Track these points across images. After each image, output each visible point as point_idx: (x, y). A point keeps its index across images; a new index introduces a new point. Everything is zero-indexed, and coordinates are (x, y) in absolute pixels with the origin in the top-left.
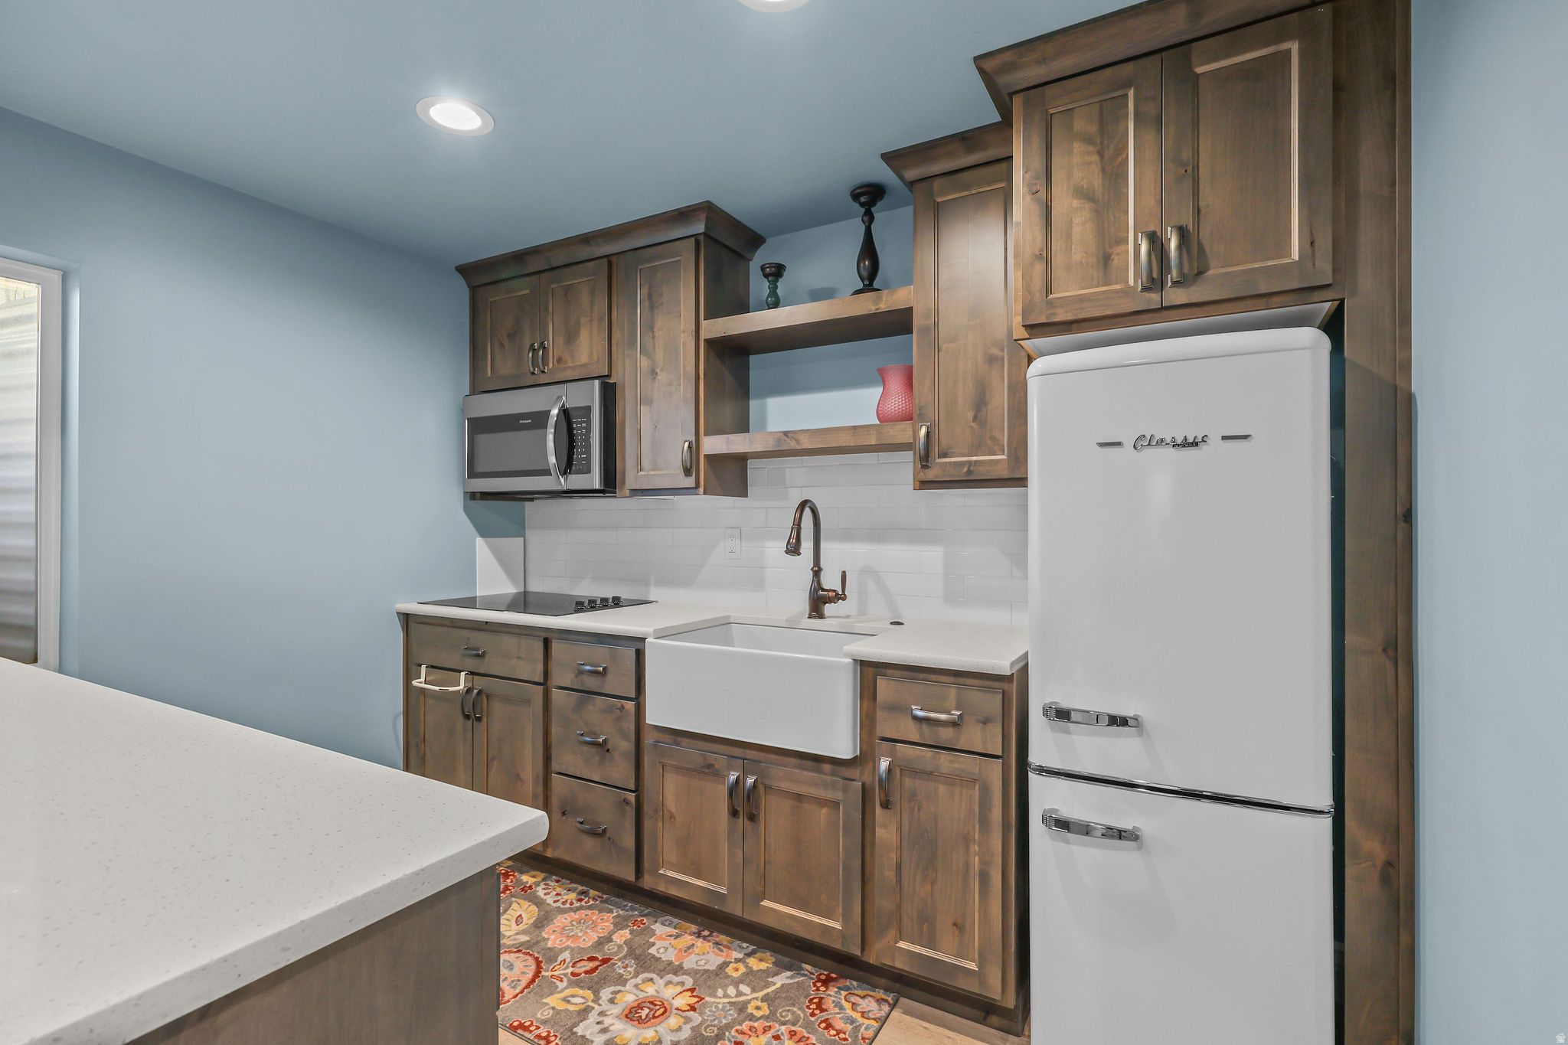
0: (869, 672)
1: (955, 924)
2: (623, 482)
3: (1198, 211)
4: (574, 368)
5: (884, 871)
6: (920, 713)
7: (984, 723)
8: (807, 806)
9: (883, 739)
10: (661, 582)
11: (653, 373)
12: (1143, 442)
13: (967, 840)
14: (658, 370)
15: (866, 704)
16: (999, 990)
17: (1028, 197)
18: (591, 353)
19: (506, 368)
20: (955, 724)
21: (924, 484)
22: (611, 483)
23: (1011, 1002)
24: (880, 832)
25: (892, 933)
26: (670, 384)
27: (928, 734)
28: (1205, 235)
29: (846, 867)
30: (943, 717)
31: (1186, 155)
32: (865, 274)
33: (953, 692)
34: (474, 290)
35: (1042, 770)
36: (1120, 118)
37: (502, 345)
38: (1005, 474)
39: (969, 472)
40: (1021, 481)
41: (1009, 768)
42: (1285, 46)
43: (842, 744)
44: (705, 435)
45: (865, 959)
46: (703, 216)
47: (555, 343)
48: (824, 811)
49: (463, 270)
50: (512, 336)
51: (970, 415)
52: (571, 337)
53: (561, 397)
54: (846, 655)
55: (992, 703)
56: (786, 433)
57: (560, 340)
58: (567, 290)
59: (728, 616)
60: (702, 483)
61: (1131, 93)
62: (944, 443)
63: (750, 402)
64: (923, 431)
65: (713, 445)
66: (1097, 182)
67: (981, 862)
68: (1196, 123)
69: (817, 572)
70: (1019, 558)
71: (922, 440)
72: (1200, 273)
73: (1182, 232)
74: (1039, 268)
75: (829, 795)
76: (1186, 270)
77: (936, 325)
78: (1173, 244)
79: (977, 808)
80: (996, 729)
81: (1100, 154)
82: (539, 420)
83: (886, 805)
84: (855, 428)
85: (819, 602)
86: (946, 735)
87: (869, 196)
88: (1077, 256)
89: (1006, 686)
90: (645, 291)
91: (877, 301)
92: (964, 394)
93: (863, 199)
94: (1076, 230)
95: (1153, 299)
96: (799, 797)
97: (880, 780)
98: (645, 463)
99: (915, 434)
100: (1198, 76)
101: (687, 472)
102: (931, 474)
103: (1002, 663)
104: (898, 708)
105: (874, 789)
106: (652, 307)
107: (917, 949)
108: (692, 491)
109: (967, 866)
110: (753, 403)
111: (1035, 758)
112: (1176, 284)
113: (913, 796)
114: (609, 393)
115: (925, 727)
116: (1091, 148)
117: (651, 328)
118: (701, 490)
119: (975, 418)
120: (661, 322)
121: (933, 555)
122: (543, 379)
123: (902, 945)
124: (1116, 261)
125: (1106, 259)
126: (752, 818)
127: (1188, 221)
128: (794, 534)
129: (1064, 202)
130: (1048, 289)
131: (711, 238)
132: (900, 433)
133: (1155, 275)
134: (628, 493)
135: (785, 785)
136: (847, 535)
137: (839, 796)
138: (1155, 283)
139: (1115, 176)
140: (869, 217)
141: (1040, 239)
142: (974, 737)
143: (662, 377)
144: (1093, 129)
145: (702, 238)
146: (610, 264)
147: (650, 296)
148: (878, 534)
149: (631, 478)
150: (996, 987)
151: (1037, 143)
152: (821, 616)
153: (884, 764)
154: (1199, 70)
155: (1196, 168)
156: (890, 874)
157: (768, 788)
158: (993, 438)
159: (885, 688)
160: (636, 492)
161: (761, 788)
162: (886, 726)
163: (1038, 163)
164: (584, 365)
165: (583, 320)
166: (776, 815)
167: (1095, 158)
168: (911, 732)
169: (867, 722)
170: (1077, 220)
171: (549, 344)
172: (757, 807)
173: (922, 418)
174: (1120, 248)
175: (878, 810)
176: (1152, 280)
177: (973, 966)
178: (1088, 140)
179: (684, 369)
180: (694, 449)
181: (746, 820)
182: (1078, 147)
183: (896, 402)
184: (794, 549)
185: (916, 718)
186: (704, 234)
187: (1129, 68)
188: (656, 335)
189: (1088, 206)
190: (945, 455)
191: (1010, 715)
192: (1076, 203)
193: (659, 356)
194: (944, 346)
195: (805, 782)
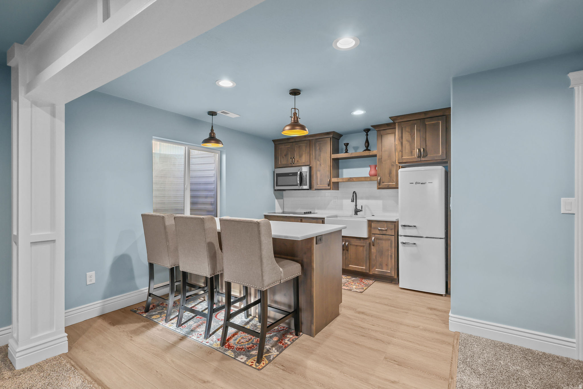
0: (370, 222)
1: (386, 265)
2: (313, 187)
3: (426, 145)
4: (301, 163)
5: (373, 257)
6: (380, 229)
7: (391, 230)
8: (358, 247)
9: (373, 234)
10: (318, 209)
11: (320, 165)
12: (416, 183)
13: (388, 250)
14: (322, 164)
15: (369, 228)
16: (394, 275)
17: (399, 141)
18: (305, 160)
19: (284, 162)
20: (386, 230)
21: (379, 188)
22: (311, 188)
23: (396, 277)
24: (372, 250)
25: (374, 268)
26: (325, 167)
27: (381, 232)
28: (427, 149)
29: (366, 257)
30: (384, 229)
31: (424, 137)
32: (366, 146)
33: (386, 225)
34: (275, 145)
35: (401, 236)
36: (414, 129)
37: (283, 157)
38: (395, 187)
39: (388, 186)
40: (397, 188)
41: (396, 237)
42: (439, 121)
43: (365, 235)
44: (332, 178)
45: (369, 273)
46: (332, 134)
47: (297, 158)
48: (362, 248)
49: (274, 141)
50: (285, 155)
51: (388, 176)
52: (300, 156)
53: (299, 170)
54: (366, 219)
55: (393, 227)
56: (350, 178)
57: (298, 157)
58: (299, 146)
59: (337, 215)
60: (332, 188)
61: (416, 125)
62: (383, 181)
63: (339, 170)
64: (379, 178)
65: (334, 180)
66: (410, 139)
67: (391, 253)
68: (426, 132)
69: (356, 206)
70: (397, 202)
71: (379, 180)
72: (427, 156)
73: (424, 149)
74: (400, 153)
75: (363, 245)
76: (424, 155)
77: (382, 158)
78: (422, 150)
79: (390, 244)
80: (393, 231)
81: (411, 135)
82: (295, 174)
83: (373, 245)
84: (365, 177)
85: (357, 211)
86: (384, 232)
87: (367, 131)
88: (407, 151)
89: (395, 223)
90: (318, 148)
91: (370, 153)
92: (387, 171)
93: (366, 132)
94: (407, 147)
95: (419, 159)
96: (357, 246)
97: (373, 242)
98: (319, 183)
99: (377, 179)
100: (426, 124)
101: (329, 185)
102: (380, 186)
103: (394, 219)
104: (375, 228)
105: (371, 244)
106: (320, 151)
107: (379, 270)
108: (330, 189)
109: (388, 255)
110: (340, 170)
111: (400, 234)
112: (422, 157)
113: (378, 243)
114: (310, 169)
115: (381, 231)
116: (409, 134)
117: (320, 155)
118: (332, 189)
119: (389, 176)
120: (322, 155)
121: (380, 202)
122: (294, 165)
123: (376, 269)
124: (413, 153)
125: (412, 152)
126: (347, 250)
127: (424, 147)
128: (353, 198)
129: (405, 142)
130: (402, 157)
131: (334, 137)
132: (375, 178)
133: (419, 155)
134: (314, 190)
135: (354, 244)
136: (362, 198)
137: (364, 244)
138: (419, 157)
139: (413, 139)
140: (367, 135)
141: (400, 148)
142: (390, 232)
143: (322, 166)
144: (409, 130)
145: (331, 138)
146: (310, 141)
147: (320, 149)
148: (368, 198)
149: (315, 186)
150: (393, 274)
151: (400, 132)
152: (357, 215)
153: (373, 238)
154: (426, 123)
155: (426, 139)
156: (374, 257)
157: (350, 244)
158: (392, 180)
159: (373, 225)
160: (316, 189)
161: (349, 244)
162: (374, 231)
163: (400, 135)
164: (304, 163)
165: (303, 153)
166: (352, 249)
167: (410, 135)
168: (378, 232)
169: (370, 231)
170: (407, 145)
171: (295, 158)
172: (348, 248)
173: (379, 176)
174: (414, 151)
175: (372, 246)
176: (419, 156)
177: (389, 271)
178: (409, 132)
179: (328, 164)
180: (330, 181)
181: (346, 251)
182: (407, 133)
183: (373, 172)
184: (353, 201)
185: (379, 230)
186: (332, 137)
187: (415, 121)
188: (321, 157)
189: (409, 143)
190: (383, 183)
191: (396, 229)
192: (407, 142)
193: (322, 161)
194: (383, 162)
195: (358, 243)
